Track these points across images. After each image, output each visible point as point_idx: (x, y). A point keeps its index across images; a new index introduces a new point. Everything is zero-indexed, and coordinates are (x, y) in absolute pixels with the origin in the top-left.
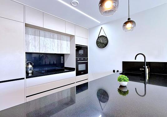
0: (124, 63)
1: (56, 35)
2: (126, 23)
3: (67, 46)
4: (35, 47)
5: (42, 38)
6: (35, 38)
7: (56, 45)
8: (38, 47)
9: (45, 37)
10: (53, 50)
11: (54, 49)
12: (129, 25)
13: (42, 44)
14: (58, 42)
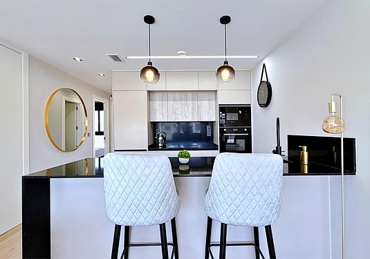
0: (288, 136)
1: (190, 95)
2: (220, 69)
3: (210, 108)
4: (162, 114)
5: (171, 103)
6: (162, 104)
7: (190, 108)
8: (165, 115)
9: (174, 100)
10: (186, 117)
11: (187, 115)
12: (225, 73)
13: (171, 110)
14: (193, 104)
